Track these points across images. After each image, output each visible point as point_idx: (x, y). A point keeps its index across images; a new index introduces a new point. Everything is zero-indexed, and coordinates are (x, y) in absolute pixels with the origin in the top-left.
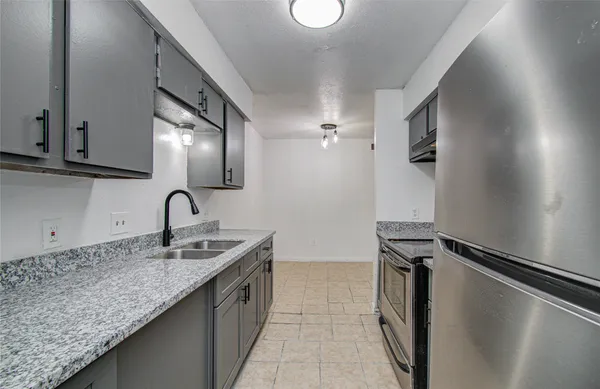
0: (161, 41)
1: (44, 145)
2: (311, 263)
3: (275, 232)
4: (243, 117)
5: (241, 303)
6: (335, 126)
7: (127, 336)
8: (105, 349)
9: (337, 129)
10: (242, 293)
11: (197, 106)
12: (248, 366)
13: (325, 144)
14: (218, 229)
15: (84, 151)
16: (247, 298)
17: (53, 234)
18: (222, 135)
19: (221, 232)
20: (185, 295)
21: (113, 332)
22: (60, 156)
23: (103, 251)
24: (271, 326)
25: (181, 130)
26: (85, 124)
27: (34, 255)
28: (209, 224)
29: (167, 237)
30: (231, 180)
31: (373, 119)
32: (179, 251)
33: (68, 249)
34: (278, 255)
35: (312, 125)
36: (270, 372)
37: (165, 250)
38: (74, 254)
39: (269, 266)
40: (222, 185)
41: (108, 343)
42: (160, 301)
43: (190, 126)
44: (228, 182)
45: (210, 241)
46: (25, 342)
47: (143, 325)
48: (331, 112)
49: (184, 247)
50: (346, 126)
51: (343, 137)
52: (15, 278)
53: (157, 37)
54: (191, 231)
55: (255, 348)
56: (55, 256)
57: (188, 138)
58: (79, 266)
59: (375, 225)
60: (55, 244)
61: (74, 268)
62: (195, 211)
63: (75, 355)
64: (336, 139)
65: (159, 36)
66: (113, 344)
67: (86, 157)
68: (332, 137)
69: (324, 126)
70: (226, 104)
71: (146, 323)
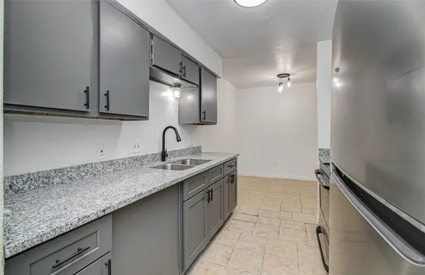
0: (154, 37)
1: (87, 105)
2: (272, 179)
3: (239, 155)
4: (215, 76)
5: (206, 202)
6: (289, 75)
7: (116, 209)
8: (103, 214)
9: (290, 77)
10: (206, 195)
11: (178, 73)
12: (213, 246)
13: (281, 89)
14: (200, 152)
15: (107, 107)
16: (210, 199)
17: (102, 151)
18: (198, 89)
19: (202, 154)
20: (156, 190)
21: (108, 206)
22: (96, 110)
23: (127, 162)
24: (234, 222)
25: (174, 88)
26: (108, 91)
27: (93, 162)
28: (194, 148)
29: (164, 156)
30: (204, 119)
31: (315, 67)
32: (170, 165)
33: (109, 160)
34: (241, 171)
35: (271, 76)
36: (227, 253)
37: (162, 163)
38: (112, 163)
39: (233, 179)
40: (199, 122)
41: (104, 211)
42: (139, 192)
43: (178, 86)
44: (202, 120)
45: (191, 160)
46: (71, 204)
47: (126, 204)
48: (284, 64)
49: (174, 162)
50: (297, 74)
51: (295, 82)
52: (83, 174)
53: (152, 35)
54: (181, 152)
55: (220, 234)
56: (102, 163)
57: (177, 93)
58: (114, 170)
59: (318, 151)
60: (103, 157)
61: (112, 170)
62: (179, 140)
63: (86, 214)
64: (289, 84)
65: (153, 34)
66: (108, 212)
67: (108, 109)
68: (286, 84)
69: (279, 76)
70: (201, 68)
71: (128, 203)
